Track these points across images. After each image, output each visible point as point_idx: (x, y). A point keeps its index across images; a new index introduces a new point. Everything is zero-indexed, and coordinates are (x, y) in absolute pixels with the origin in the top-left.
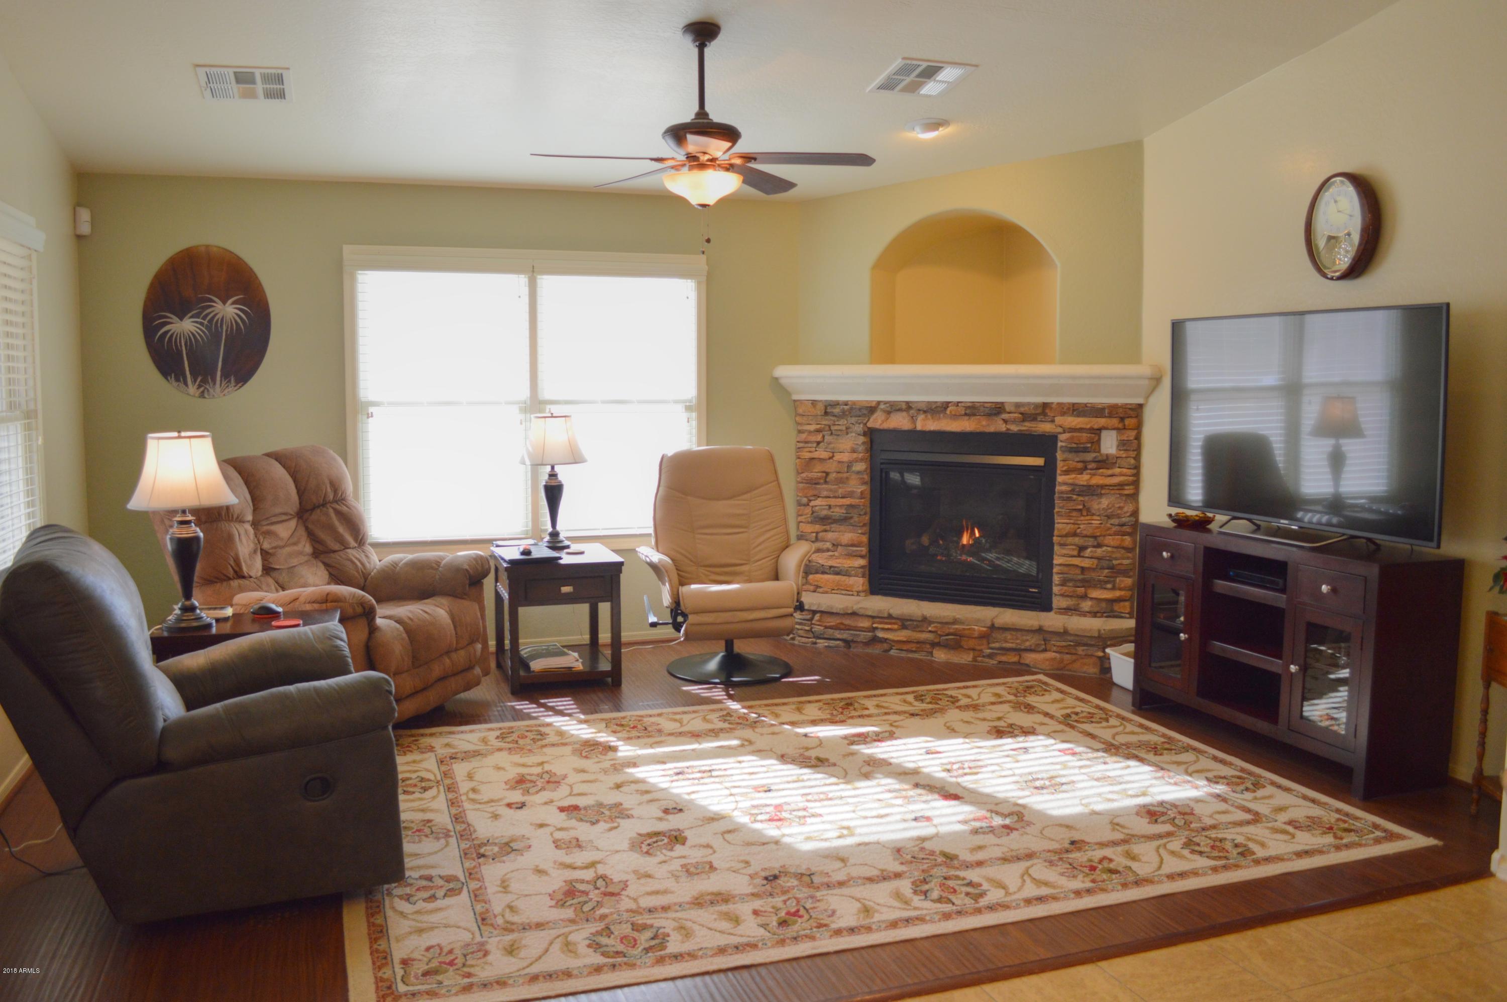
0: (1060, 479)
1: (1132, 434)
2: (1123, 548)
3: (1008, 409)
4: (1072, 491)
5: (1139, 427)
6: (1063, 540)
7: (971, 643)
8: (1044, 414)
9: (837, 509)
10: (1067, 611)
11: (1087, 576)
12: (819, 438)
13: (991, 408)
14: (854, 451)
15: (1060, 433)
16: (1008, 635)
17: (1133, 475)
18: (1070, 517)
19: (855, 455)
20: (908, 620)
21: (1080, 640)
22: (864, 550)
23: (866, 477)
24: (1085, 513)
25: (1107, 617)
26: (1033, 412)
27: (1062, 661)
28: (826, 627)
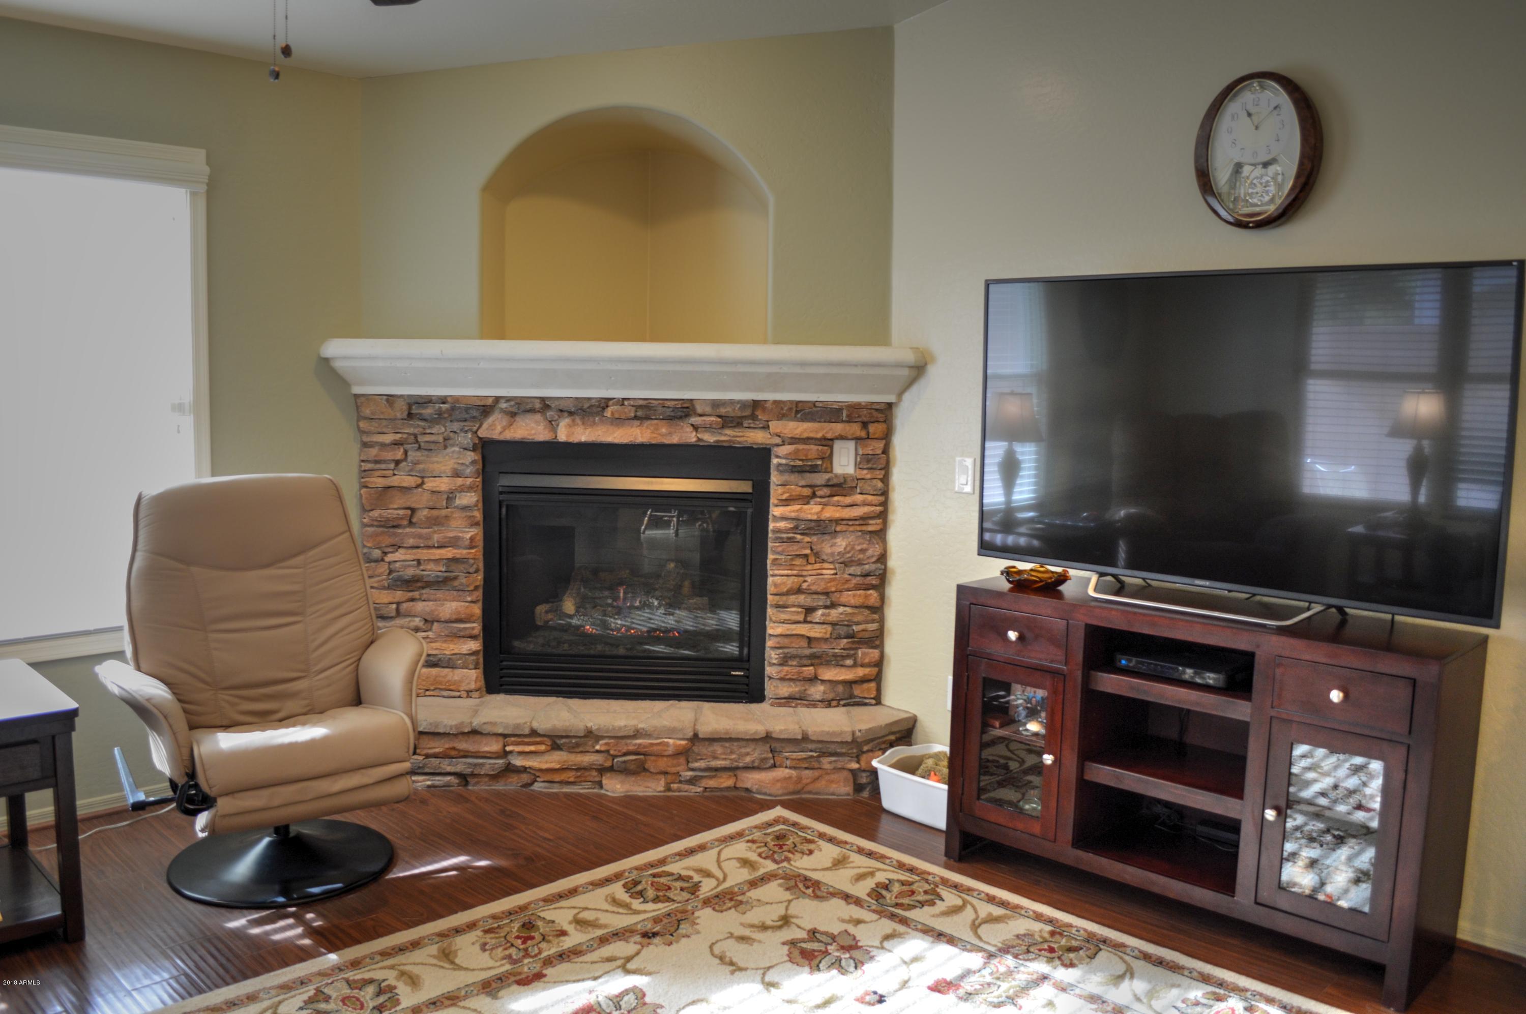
0: (776, 511)
1: (878, 446)
2: (868, 607)
3: (699, 410)
4: (796, 527)
5: (887, 437)
6: (782, 600)
7: (662, 764)
8: (753, 417)
9: (431, 566)
10: (789, 700)
11: (815, 648)
12: (399, 454)
13: (675, 409)
14: (456, 474)
15: (778, 445)
16: (718, 748)
17: (880, 505)
18: (791, 567)
19: (459, 481)
20: (562, 737)
22: (476, 627)
23: (478, 515)
24: (812, 560)
25: (844, 705)
26: (739, 414)
27: (799, 779)
28: (427, 756)
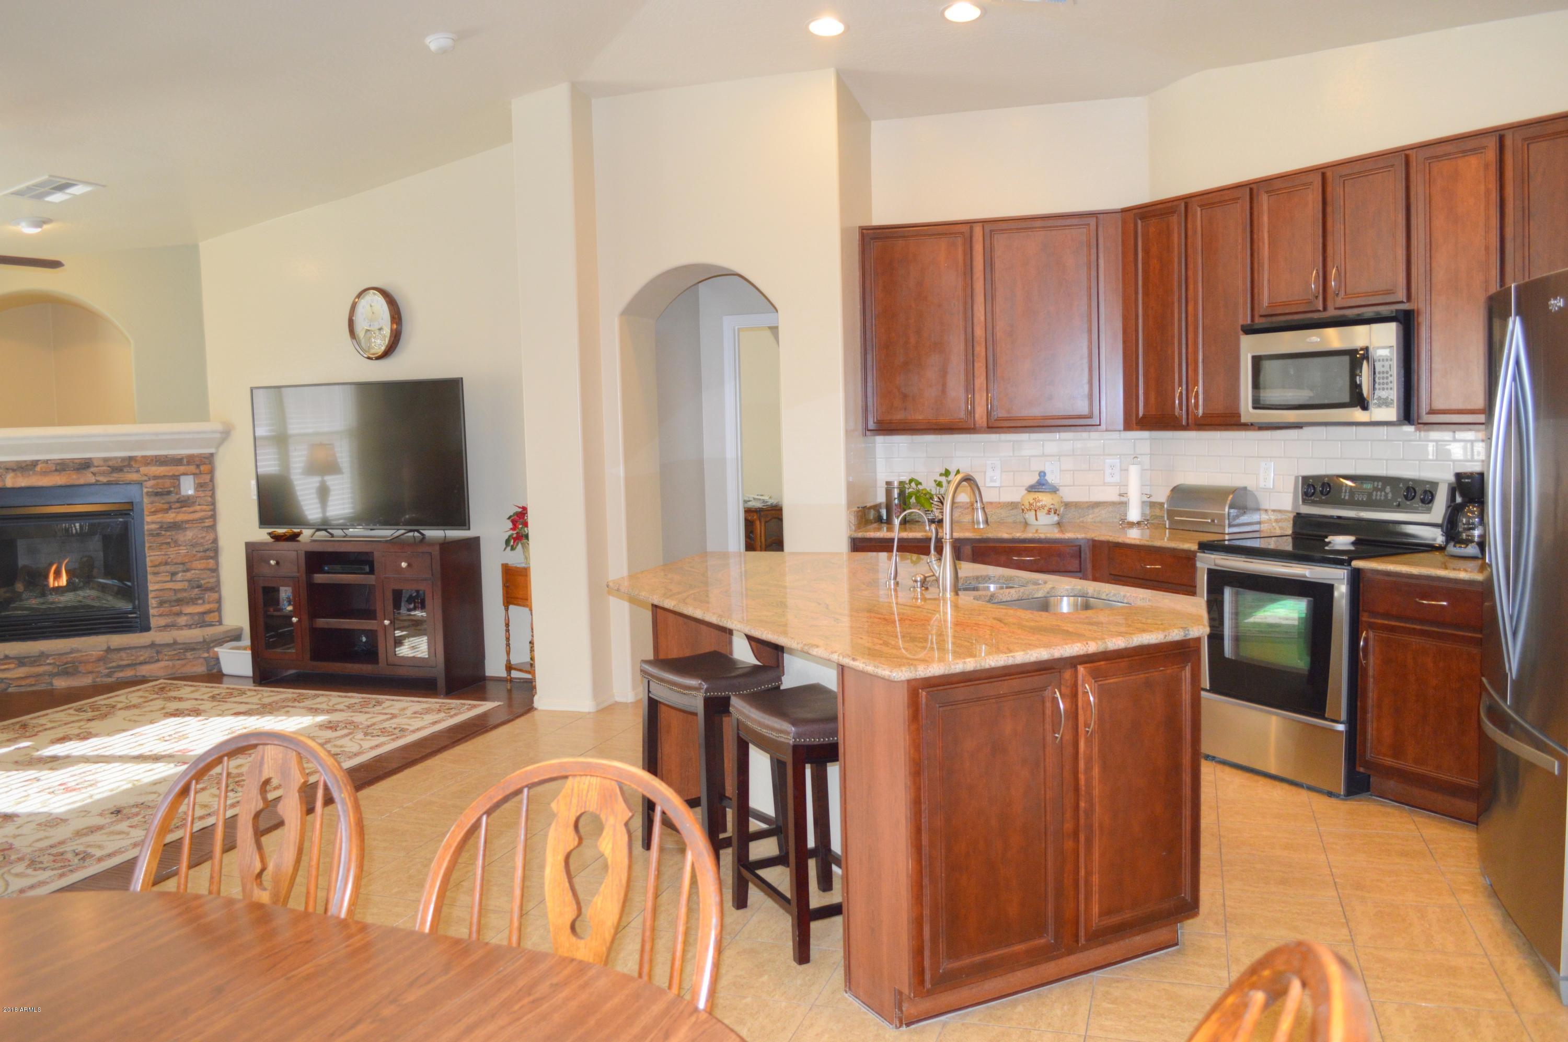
0: (148, 519)
1: (207, 478)
2: (209, 569)
3: (96, 464)
4: (161, 527)
5: (211, 472)
6: (156, 570)
7: (90, 667)
8: (130, 466)
10: (165, 627)
11: (179, 596)
13: (80, 464)
15: (146, 481)
16: (123, 654)
17: (211, 510)
18: (160, 550)
20: (25, 658)
21: (190, 647)
24: (173, 545)
25: (200, 627)
26: (121, 464)
27: (174, 666)
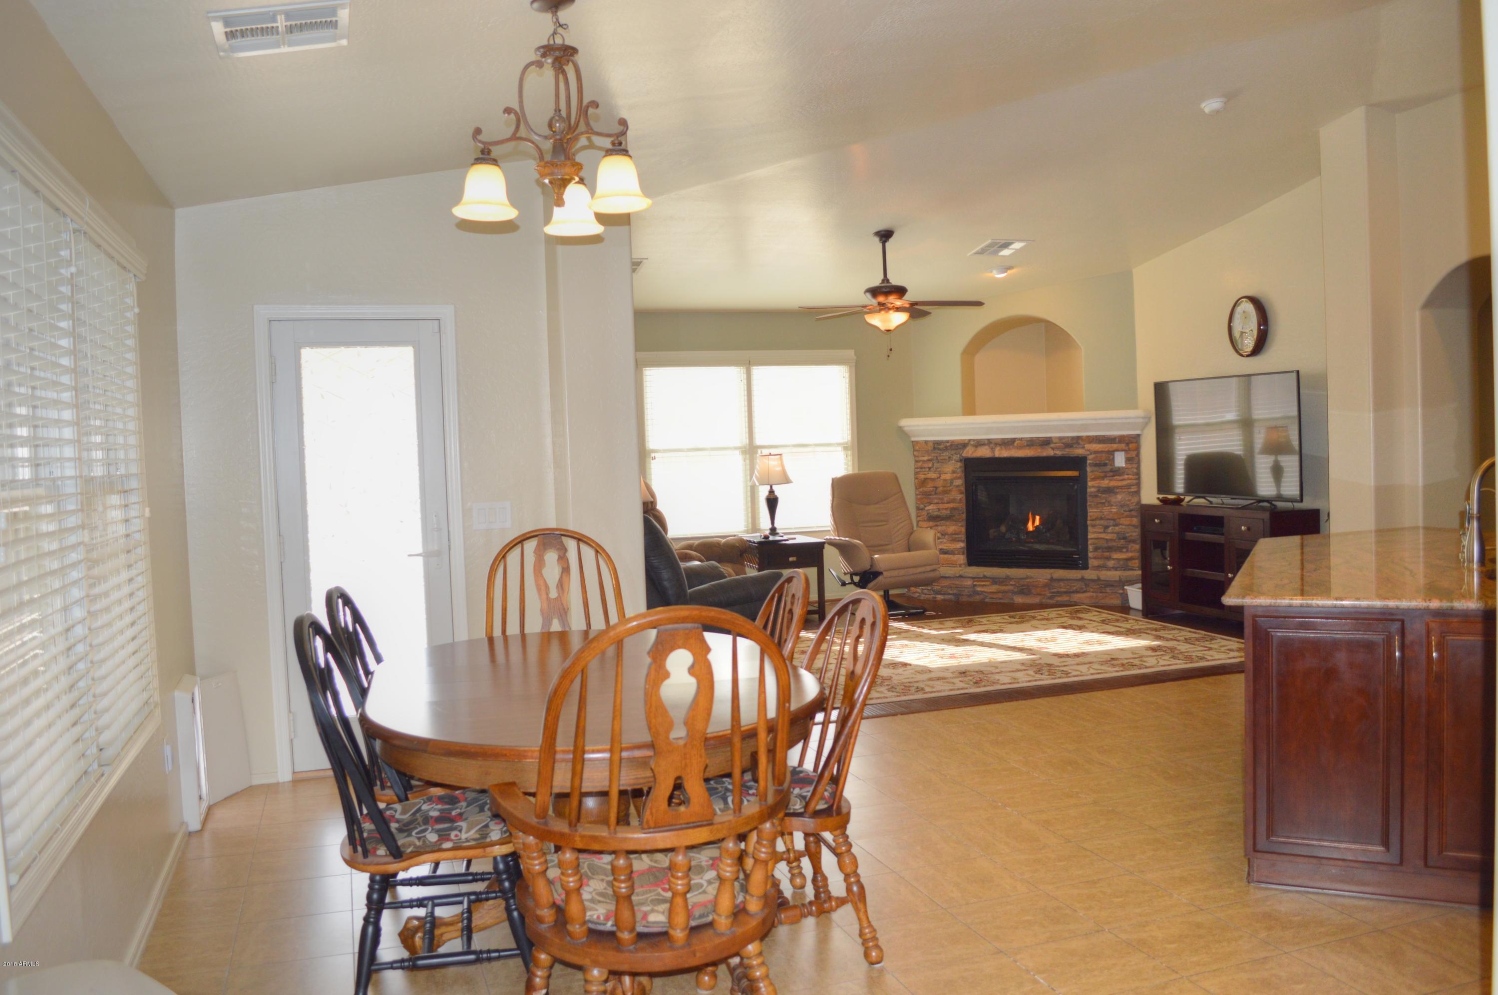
0: (1090, 484)
1: (1134, 454)
3: (1054, 441)
4: (1098, 491)
5: (1138, 449)
6: (1094, 523)
7: (1038, 590)
8: (1078, 443)
9: (944, 511)
10: (1098, 568)
11: (1110, 544)
12: (930, 465)
13: (1043, 441)
14: (954, 472)
15: (1088, 455)
16: (1062, 584)
17: (1136, 479)
18: (1097, 508)
19: (955, 475)
20: (994, 580)
21: (1109, 584)
22: (963, 537)
23: (963, 489)
24: (1107, 505)
25: (1123, 569)
26: (1071, 442)
27: (1097, 597)
28: (942, 587)
